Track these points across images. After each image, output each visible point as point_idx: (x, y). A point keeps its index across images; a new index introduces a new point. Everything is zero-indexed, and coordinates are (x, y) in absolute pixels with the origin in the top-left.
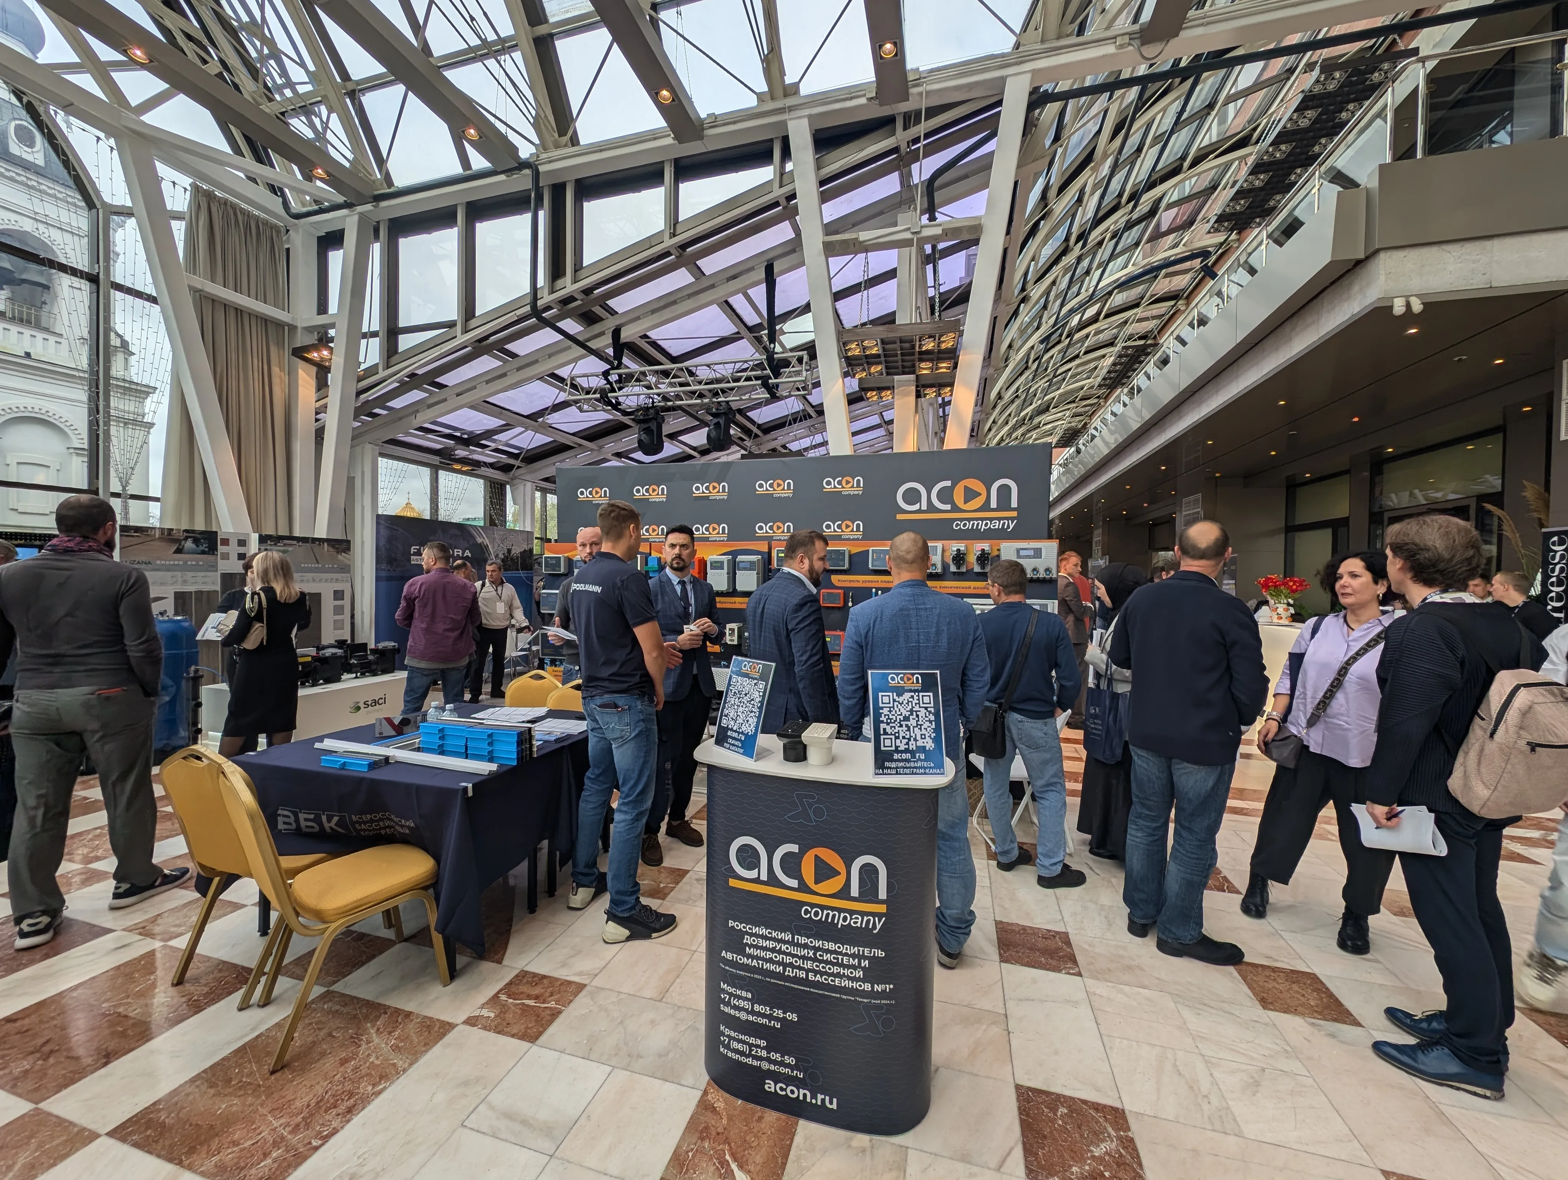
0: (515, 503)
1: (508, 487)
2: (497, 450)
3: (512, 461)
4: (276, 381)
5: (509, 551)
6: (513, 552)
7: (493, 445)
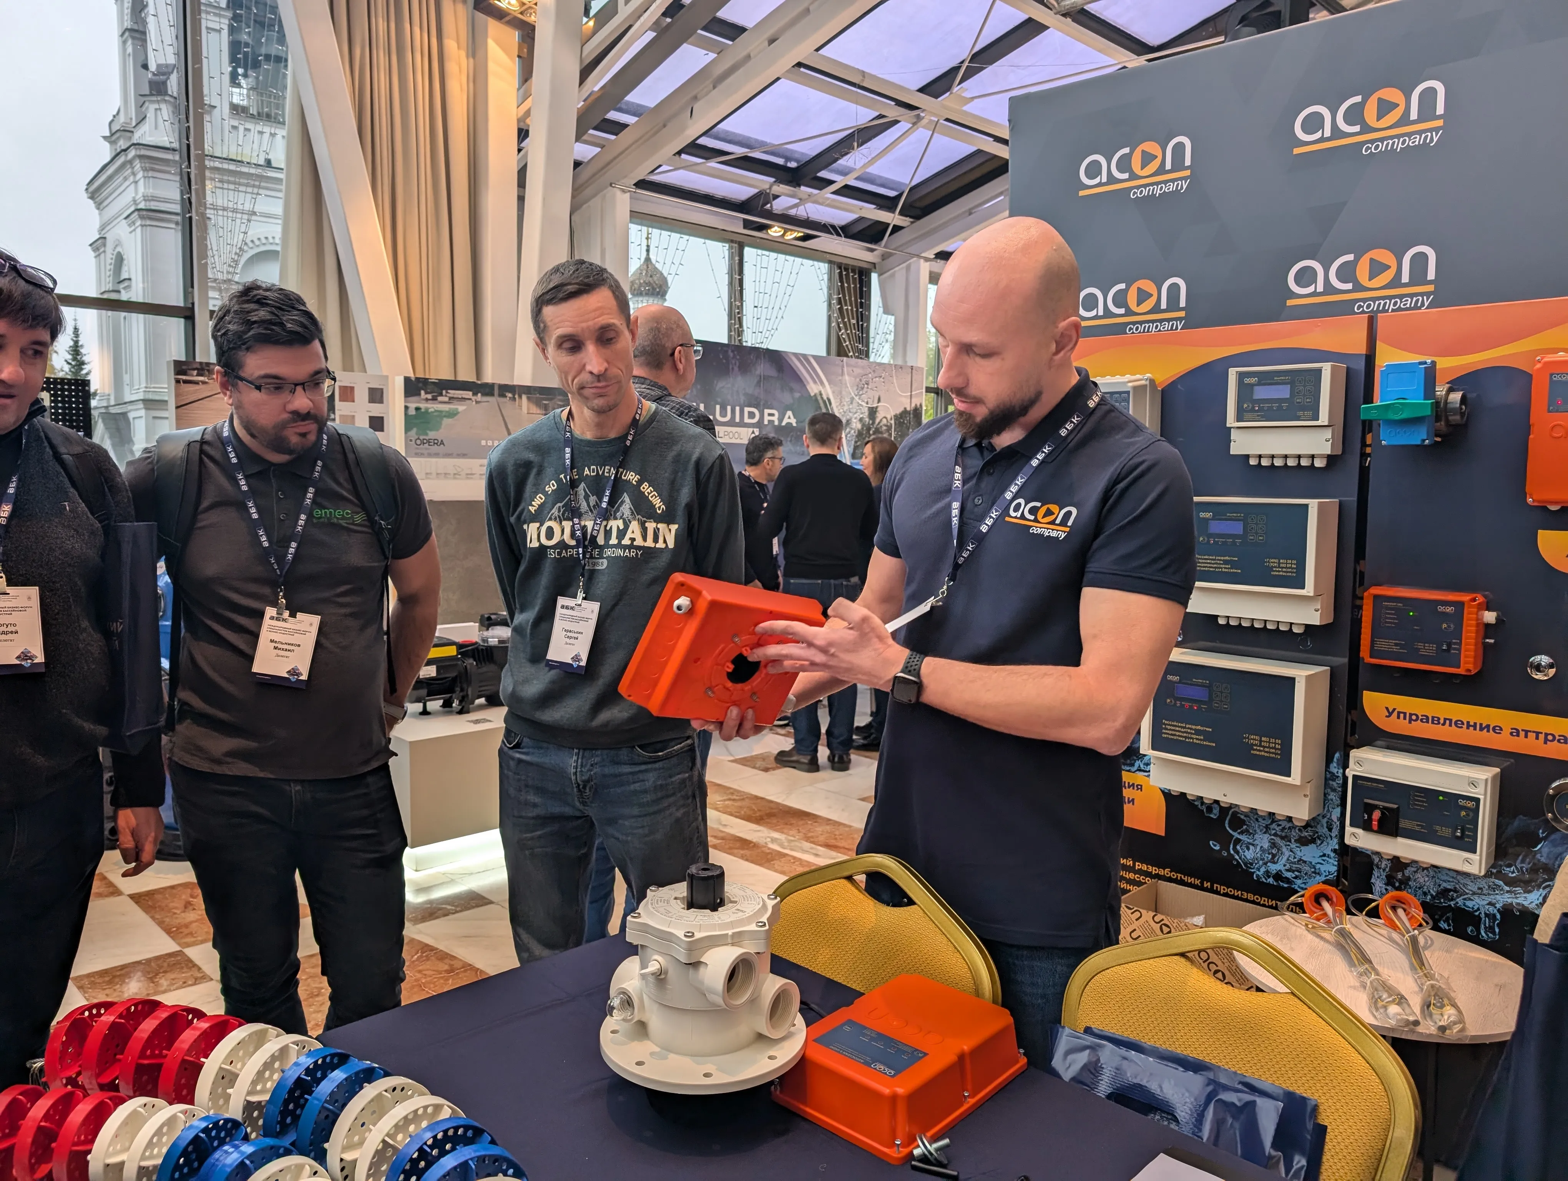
0: (887, 311)
1: (874, 277)
2: (847, 191)
3: (884, 216)
4: (452, 67)
5: (873, 412)
6: (879, 416)
7: (840, 181)
